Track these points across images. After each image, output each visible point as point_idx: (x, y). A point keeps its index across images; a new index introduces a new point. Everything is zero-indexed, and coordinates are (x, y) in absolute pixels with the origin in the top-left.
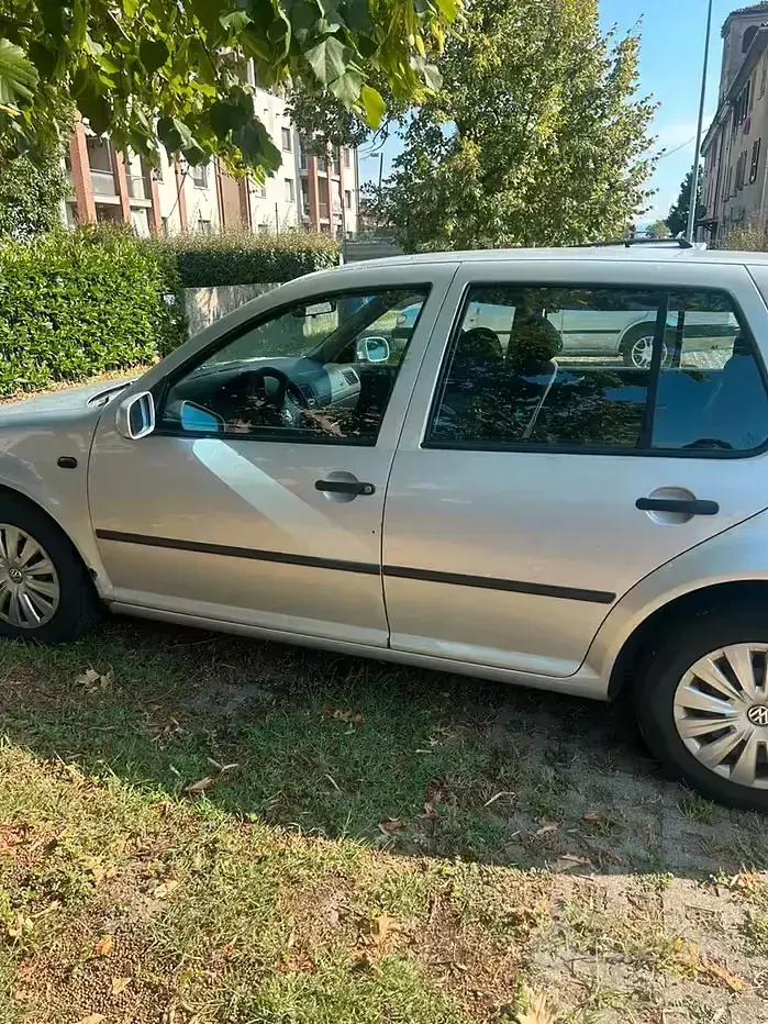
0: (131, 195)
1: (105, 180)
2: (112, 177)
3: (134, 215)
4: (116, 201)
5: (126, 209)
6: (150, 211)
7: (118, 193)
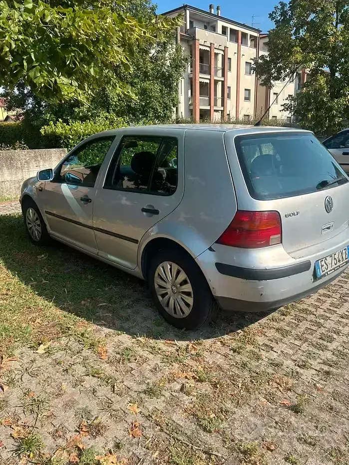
0: (215, 105)
1: (205, 100)
2: (208, 98)
3: (216, 113)
4: (208, 108)
5: (212, 111)
6: (222, 112)
7: (210, 105)
